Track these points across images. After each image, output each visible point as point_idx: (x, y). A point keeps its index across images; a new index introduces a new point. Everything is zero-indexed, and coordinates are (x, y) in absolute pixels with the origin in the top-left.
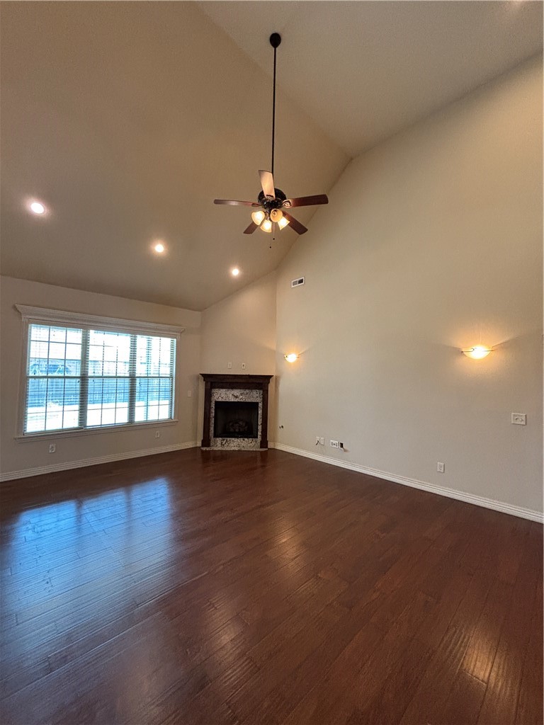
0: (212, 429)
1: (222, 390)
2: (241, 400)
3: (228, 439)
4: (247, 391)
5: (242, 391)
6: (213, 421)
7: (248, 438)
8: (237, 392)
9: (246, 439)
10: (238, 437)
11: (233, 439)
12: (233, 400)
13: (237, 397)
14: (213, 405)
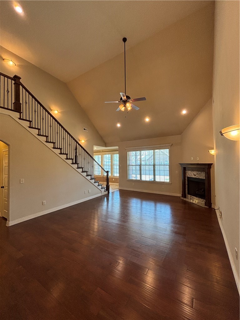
0: (187, 190)
1: (189, 171)
2: (197, 177)
3: (193, 196)
4: (200, 172)
5: (197, 172)
6: (187, 186)
7: (201, 198)
8: (195, 173)
9: (200, 199)
10: (197, 197)
11: (195, 197)
12: (194, 176)
14: (186, 178)
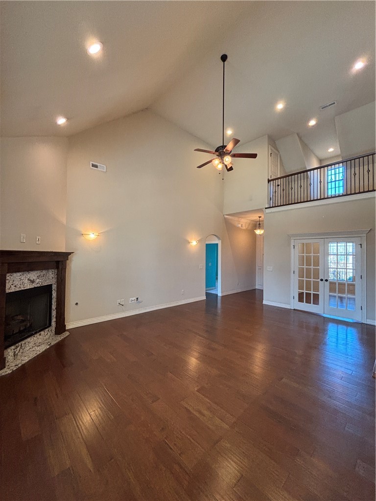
1: (15, 275)
2: (38, 285)
4: (44, 272)
5: (39, 273)
8: (33, 275)
9: (42, 333)
12: (28, 286)
13: (33, 282)
